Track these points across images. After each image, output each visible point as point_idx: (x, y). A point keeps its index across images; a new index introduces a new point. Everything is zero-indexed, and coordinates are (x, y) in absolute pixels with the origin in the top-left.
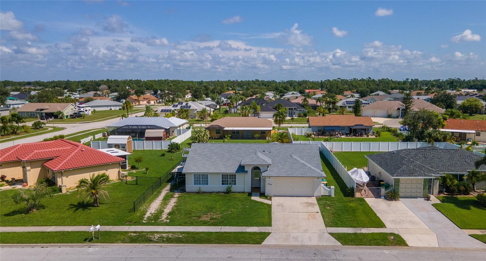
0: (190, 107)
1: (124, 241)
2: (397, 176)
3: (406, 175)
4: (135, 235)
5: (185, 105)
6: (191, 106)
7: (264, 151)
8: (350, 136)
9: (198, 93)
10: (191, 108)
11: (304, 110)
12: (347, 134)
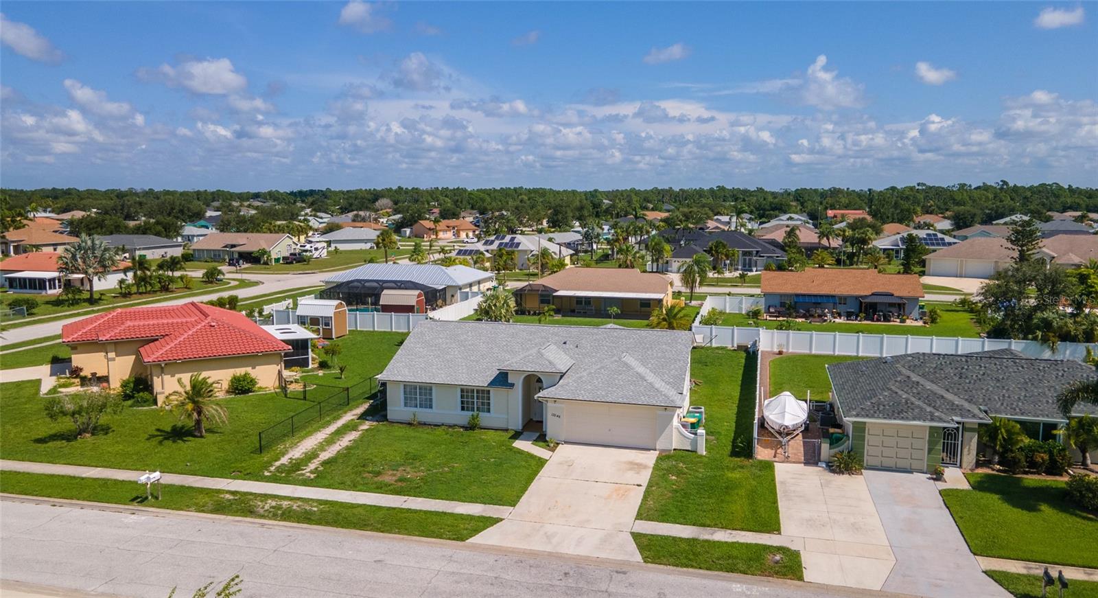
0: (518, 244)
3: (881, 415)
4: (231, 497)
5: (508, 241)
6: (520, 243)
7: (565, 343)
8: (856, 320)
9: (560, 217)
10: (520, 248)
11: (777, 257)
12: (849, 315)
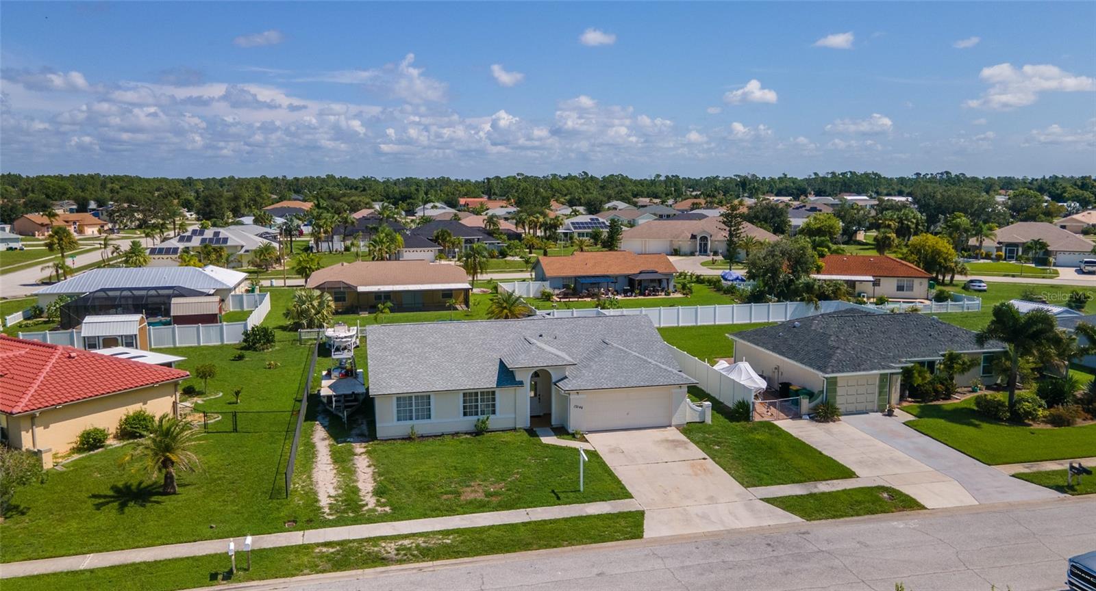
0: (225, 240)
1: (315, 569)
2: (833, 372)
3: (848, 369)
4: (331, 550)
6: (227, 238)
7: (541, 336)
8: (631, 296)
10: (229, 244)
